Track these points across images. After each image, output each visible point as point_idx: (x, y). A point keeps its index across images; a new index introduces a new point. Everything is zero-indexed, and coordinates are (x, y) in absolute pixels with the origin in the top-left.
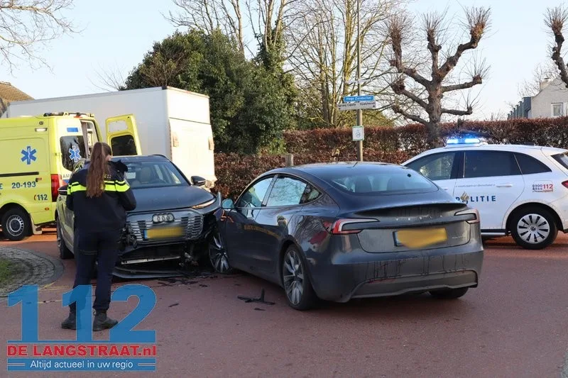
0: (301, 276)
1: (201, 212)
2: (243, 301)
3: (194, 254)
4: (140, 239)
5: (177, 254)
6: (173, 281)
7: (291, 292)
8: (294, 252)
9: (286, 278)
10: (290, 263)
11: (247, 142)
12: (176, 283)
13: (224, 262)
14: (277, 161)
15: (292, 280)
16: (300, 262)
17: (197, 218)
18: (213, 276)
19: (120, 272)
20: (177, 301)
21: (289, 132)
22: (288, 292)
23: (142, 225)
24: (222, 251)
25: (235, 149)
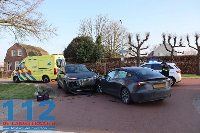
0: (128, 96)
1: (95, 78)
2: (111, 102)
3: (93, 88)
4: (81, 85)
5: (89, 88)
6: (89, 95)
7: (124, 99)
8: (126, 90)
9: (122, 96)
10: (124, 92)
11: (94, 61)
12: (90, 96)
13: (101, 91)
14: (101, 65)
15: (124, 96)
16: (127, 92)
17: (94, 80)
18: (98, 94)
19: (76, 93)
20: (94, 101)
21: (103, 58)
22: (123, 100)
23: (81, 81)
24: (100, 88)
25: (92, 62)
